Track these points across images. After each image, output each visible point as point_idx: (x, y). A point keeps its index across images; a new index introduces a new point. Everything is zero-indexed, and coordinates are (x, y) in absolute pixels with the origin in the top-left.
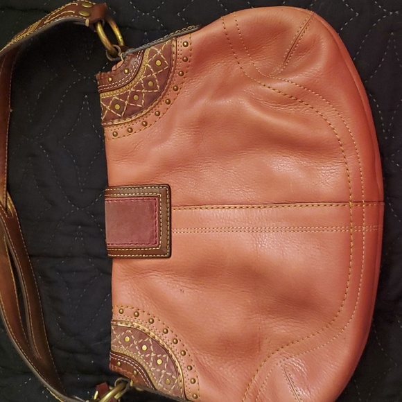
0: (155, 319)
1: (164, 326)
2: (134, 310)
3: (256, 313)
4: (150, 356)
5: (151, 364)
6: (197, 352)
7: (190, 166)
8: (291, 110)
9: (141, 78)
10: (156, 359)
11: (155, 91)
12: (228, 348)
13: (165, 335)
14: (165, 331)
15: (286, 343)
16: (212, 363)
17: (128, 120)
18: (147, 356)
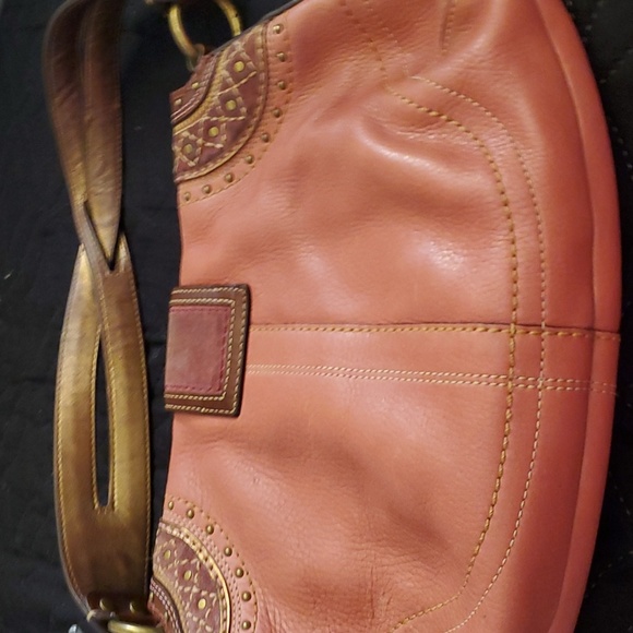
0: (217, 527)
1: (228, 542)
2: (189, 505)
3: (368, 541)
4: (190, 592)
5: (188, 605)
6: (271, 600)
7: (279, 251)
8: (432, 137)
9: (215, 95)
10: (198, 598)
11: (241, 118)
12: (319, 600)
13: (225, 558)
14: (227, 550)
15: (415, 609)
16: (291, 624)
17: (204, 171)
18: (187, 589)
